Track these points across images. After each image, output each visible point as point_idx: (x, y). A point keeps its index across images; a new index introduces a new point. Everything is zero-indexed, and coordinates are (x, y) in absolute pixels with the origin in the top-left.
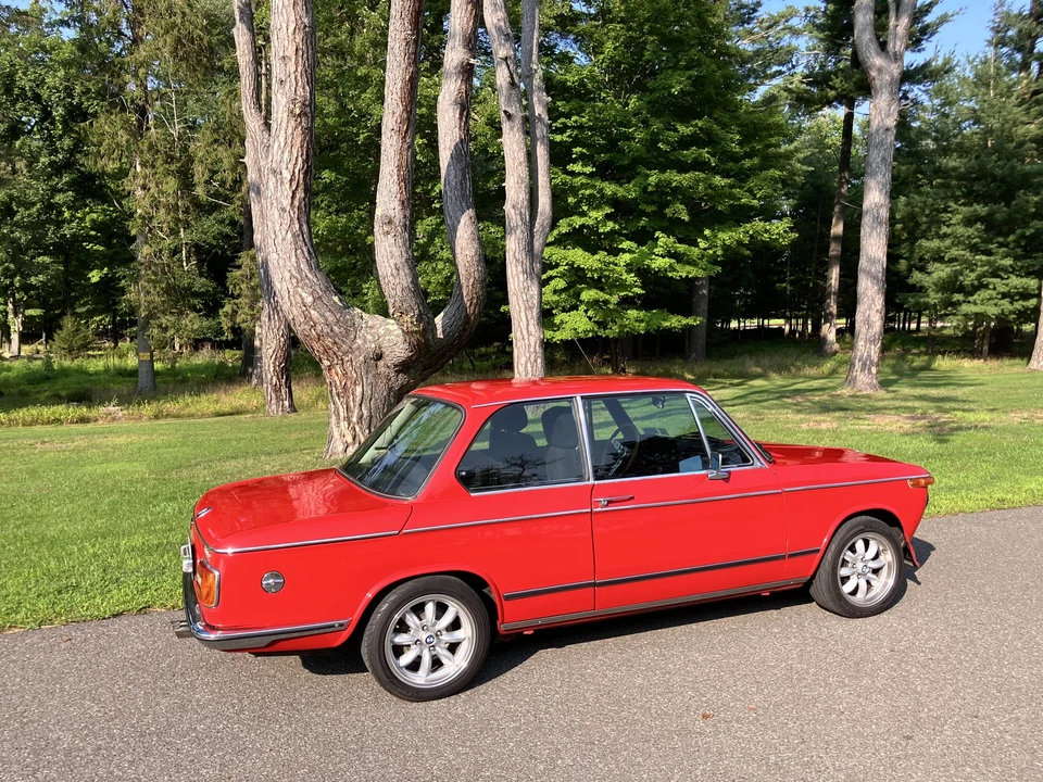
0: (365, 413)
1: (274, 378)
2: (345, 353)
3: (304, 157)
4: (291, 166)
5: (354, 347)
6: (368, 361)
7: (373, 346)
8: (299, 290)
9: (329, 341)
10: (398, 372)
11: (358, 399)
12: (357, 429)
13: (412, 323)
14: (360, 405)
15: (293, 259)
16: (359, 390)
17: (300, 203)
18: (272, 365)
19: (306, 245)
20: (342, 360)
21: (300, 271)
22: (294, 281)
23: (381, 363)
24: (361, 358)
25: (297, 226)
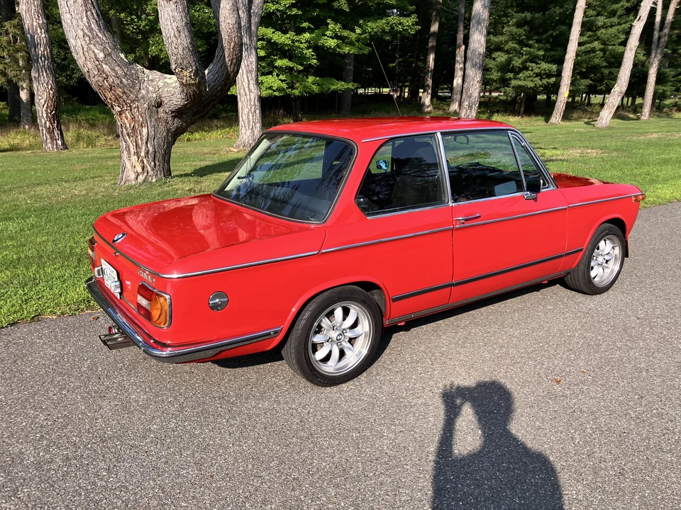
0: (151, 149)
1: (48, 123)
2: (133, 101)
5: (139, 96)
6: (151, 108)
7: (155, 95)
8: (92, 46)
9: (119, 91)
10: (174, 117)
11: (145, 138)
12: (145, 161)
13: (190, 77)
14: (147, 143)
15: (85, 19)
16: (145, 131)
18: (44, 112)
19: (94, 8)
20: (130, 106)
21: (91, 30)
22: (87, 39)
23: (161, 110)
24: (146, 105)
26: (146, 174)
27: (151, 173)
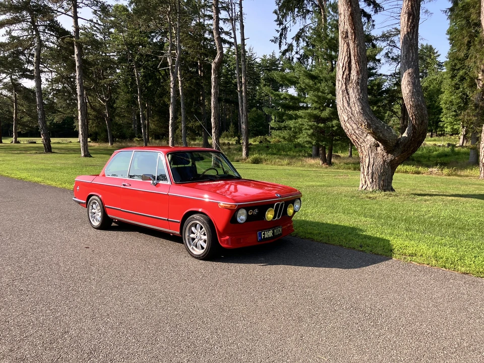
0: (370, 171)
2: (362, 143)
3: (348, 56)
4: (343, 61)
5: (365, 140)
6: (372, 147)
7: (374, 140)
8: (343, 114)
9: (354, 137)
11: (367, 165)
12: (367, 178)
14: (368, 167)
15: (342, 101)
16: (367, 160)
17: (346, 76)
19: (348, 94)
21: (343, 106)
22: (341, 111)
23: (379, 148)
24: (368, 146)
25: (344, 87)
26: (366, 185)
27: (369, 185)
